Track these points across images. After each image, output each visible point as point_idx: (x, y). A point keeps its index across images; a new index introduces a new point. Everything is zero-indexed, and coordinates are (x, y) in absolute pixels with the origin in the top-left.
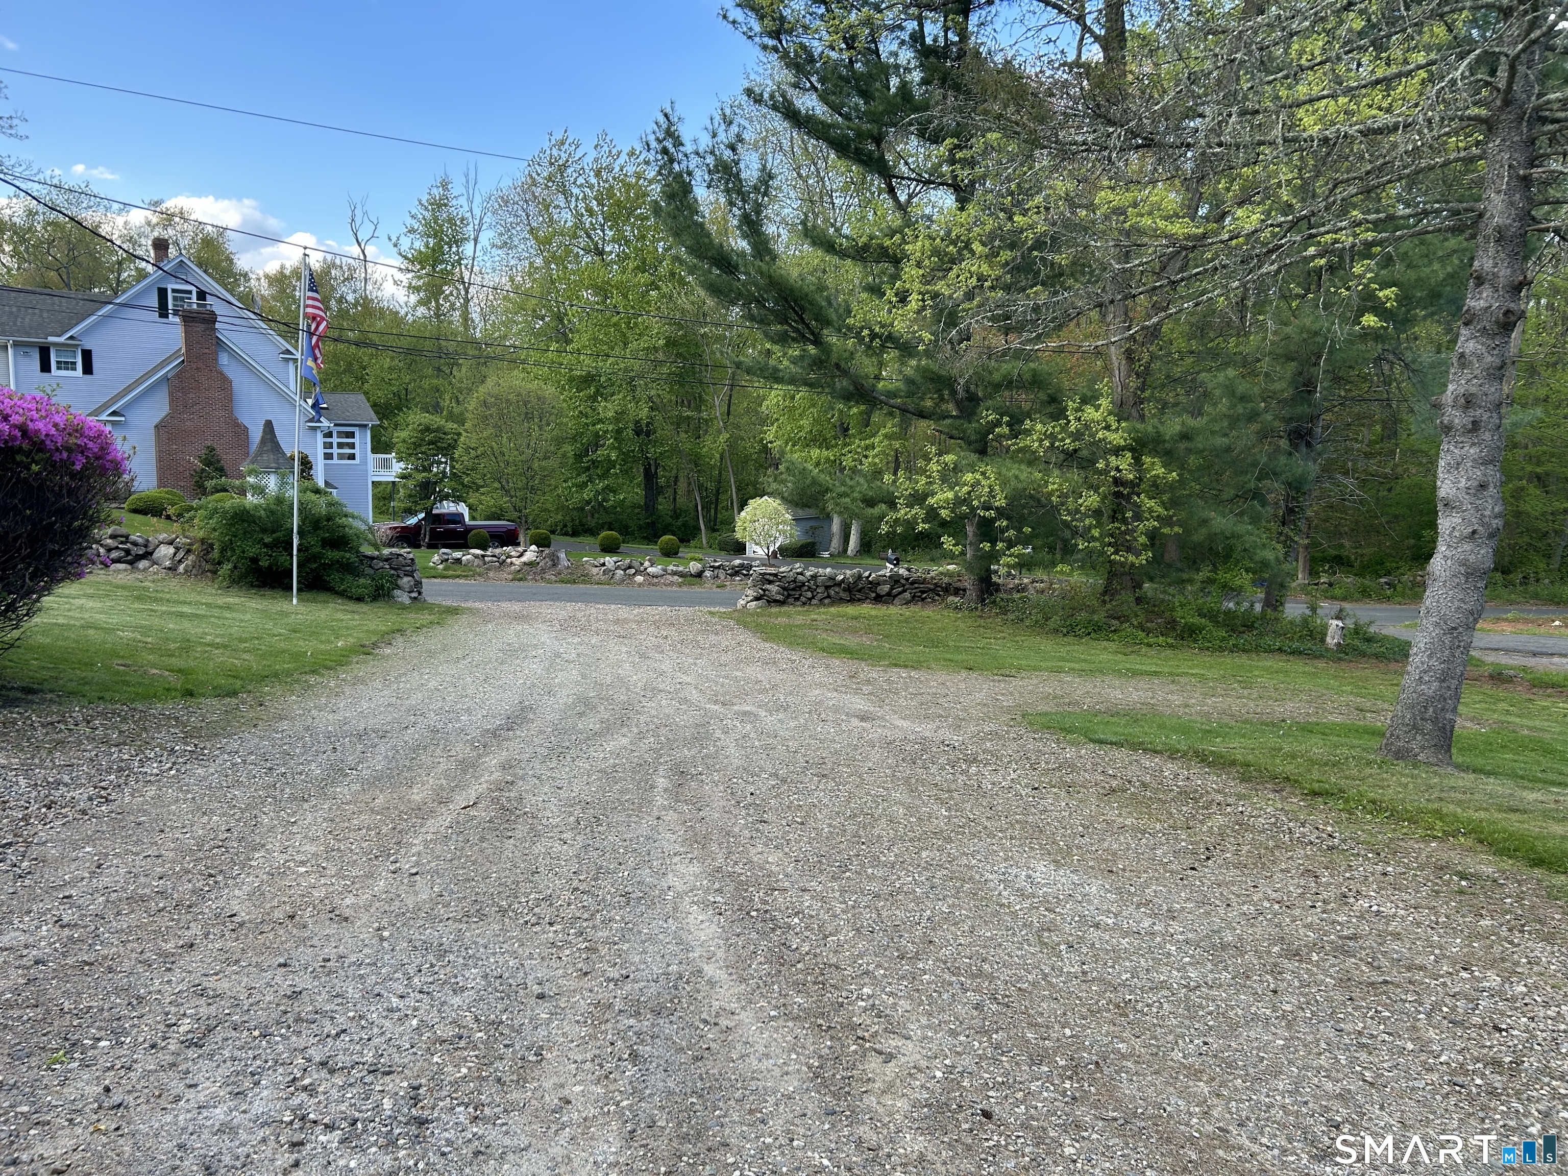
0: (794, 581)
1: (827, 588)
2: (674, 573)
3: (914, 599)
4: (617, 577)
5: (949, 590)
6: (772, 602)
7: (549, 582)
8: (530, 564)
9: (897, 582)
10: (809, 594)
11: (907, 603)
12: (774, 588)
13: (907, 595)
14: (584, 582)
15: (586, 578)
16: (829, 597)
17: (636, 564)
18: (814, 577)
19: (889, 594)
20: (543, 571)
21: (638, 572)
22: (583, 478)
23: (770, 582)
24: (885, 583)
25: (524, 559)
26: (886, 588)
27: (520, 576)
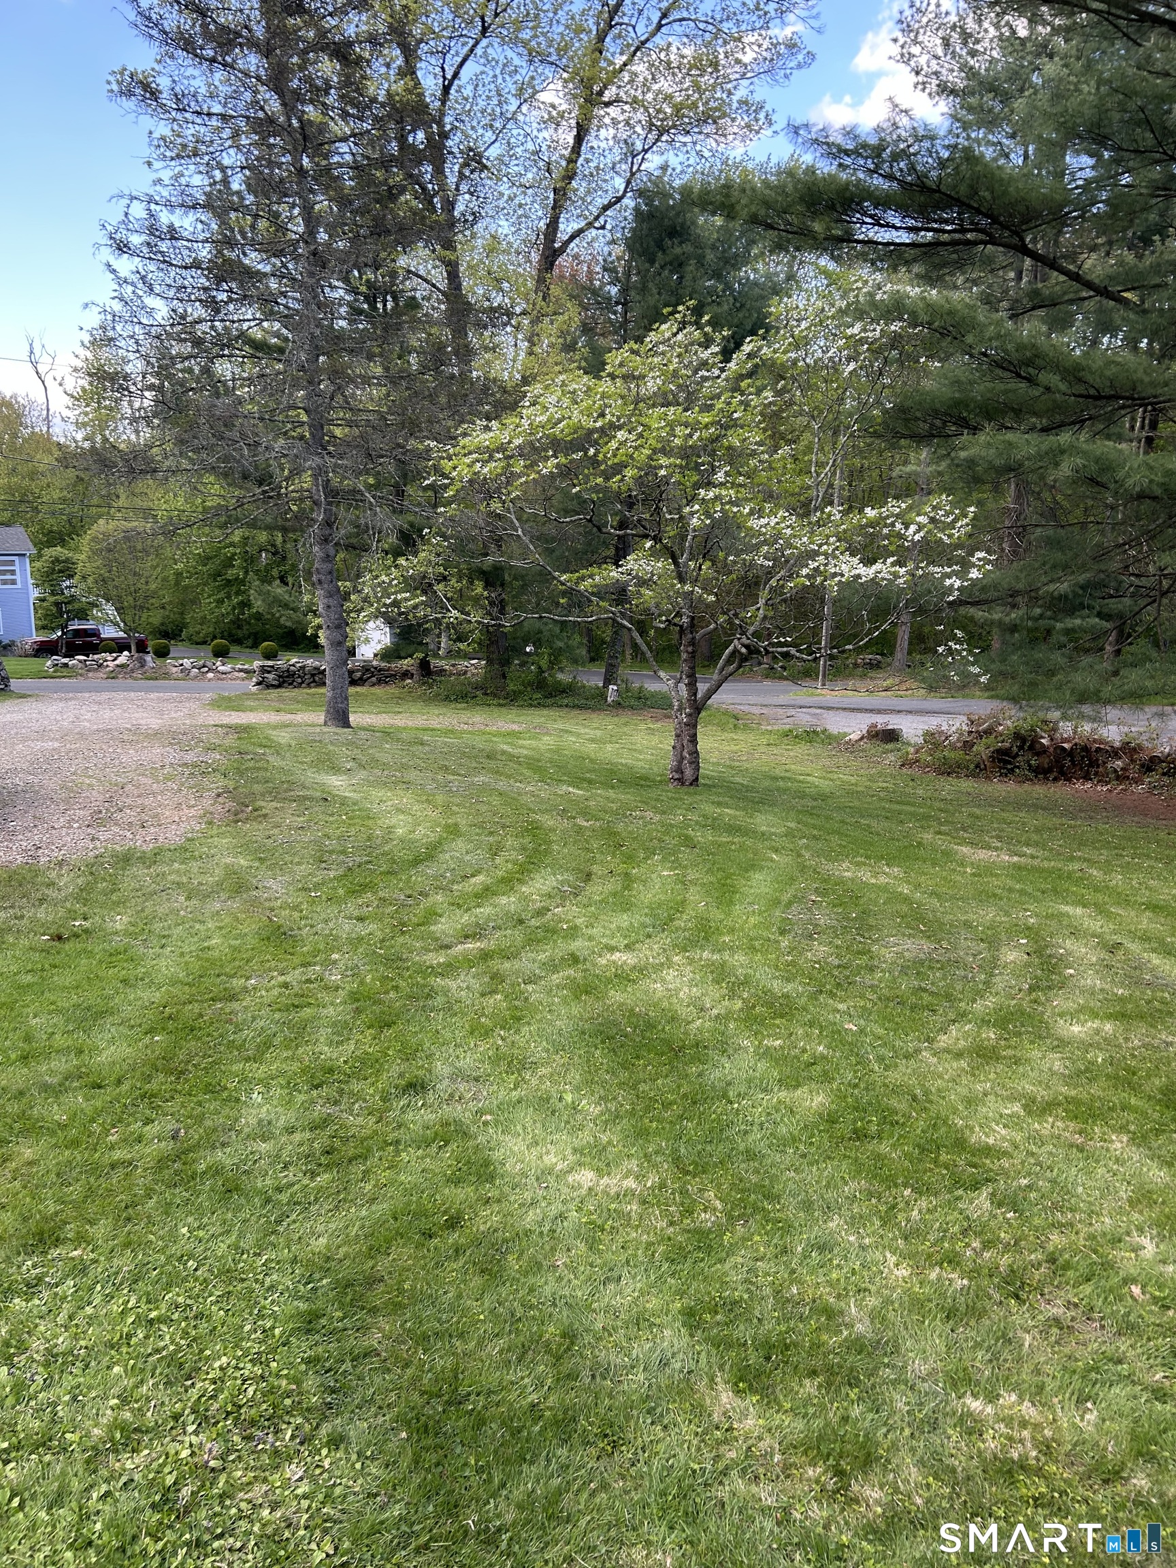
0: (288, 670)
1: (313, 675)
2: (241, 670)
3: (379, 682)
4: (192, 674)
5: (406, 675)
6: (269, 686)
7: (136, 679)
8: (122, 666)
9: (368, 670)
10: (299, 680)
11: (374, 685)
12: (271, 676)
13: (374, 679)
14: (164, 679)
15: (167, 676)
16: (314, 681)
17: (208, 664)
18: (303, 668)
19: (361, 679)
20: (132, 671)
21: (210, 670)
22: (222, 595)
23: (269, 672)
24: (358, 671)
25: (117, 662)
26: (358, 674)
27: (112, 676)
